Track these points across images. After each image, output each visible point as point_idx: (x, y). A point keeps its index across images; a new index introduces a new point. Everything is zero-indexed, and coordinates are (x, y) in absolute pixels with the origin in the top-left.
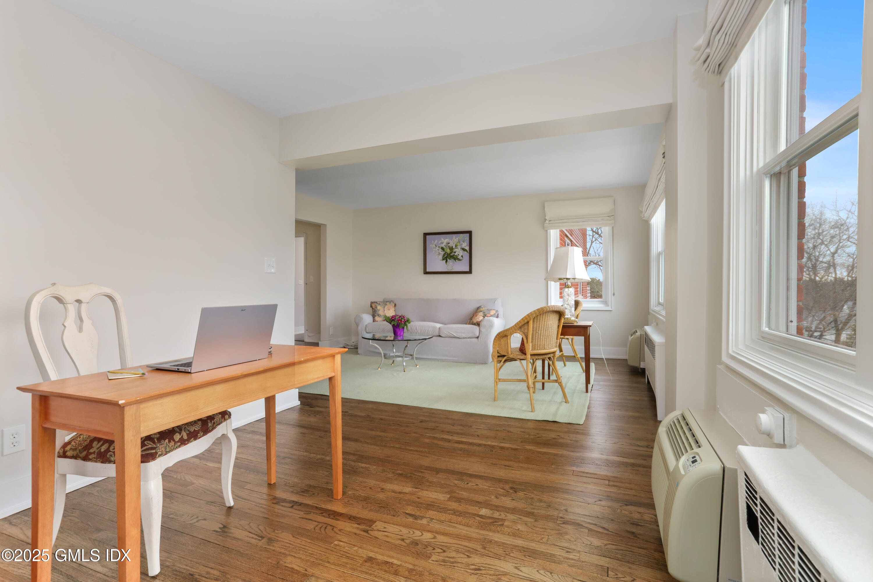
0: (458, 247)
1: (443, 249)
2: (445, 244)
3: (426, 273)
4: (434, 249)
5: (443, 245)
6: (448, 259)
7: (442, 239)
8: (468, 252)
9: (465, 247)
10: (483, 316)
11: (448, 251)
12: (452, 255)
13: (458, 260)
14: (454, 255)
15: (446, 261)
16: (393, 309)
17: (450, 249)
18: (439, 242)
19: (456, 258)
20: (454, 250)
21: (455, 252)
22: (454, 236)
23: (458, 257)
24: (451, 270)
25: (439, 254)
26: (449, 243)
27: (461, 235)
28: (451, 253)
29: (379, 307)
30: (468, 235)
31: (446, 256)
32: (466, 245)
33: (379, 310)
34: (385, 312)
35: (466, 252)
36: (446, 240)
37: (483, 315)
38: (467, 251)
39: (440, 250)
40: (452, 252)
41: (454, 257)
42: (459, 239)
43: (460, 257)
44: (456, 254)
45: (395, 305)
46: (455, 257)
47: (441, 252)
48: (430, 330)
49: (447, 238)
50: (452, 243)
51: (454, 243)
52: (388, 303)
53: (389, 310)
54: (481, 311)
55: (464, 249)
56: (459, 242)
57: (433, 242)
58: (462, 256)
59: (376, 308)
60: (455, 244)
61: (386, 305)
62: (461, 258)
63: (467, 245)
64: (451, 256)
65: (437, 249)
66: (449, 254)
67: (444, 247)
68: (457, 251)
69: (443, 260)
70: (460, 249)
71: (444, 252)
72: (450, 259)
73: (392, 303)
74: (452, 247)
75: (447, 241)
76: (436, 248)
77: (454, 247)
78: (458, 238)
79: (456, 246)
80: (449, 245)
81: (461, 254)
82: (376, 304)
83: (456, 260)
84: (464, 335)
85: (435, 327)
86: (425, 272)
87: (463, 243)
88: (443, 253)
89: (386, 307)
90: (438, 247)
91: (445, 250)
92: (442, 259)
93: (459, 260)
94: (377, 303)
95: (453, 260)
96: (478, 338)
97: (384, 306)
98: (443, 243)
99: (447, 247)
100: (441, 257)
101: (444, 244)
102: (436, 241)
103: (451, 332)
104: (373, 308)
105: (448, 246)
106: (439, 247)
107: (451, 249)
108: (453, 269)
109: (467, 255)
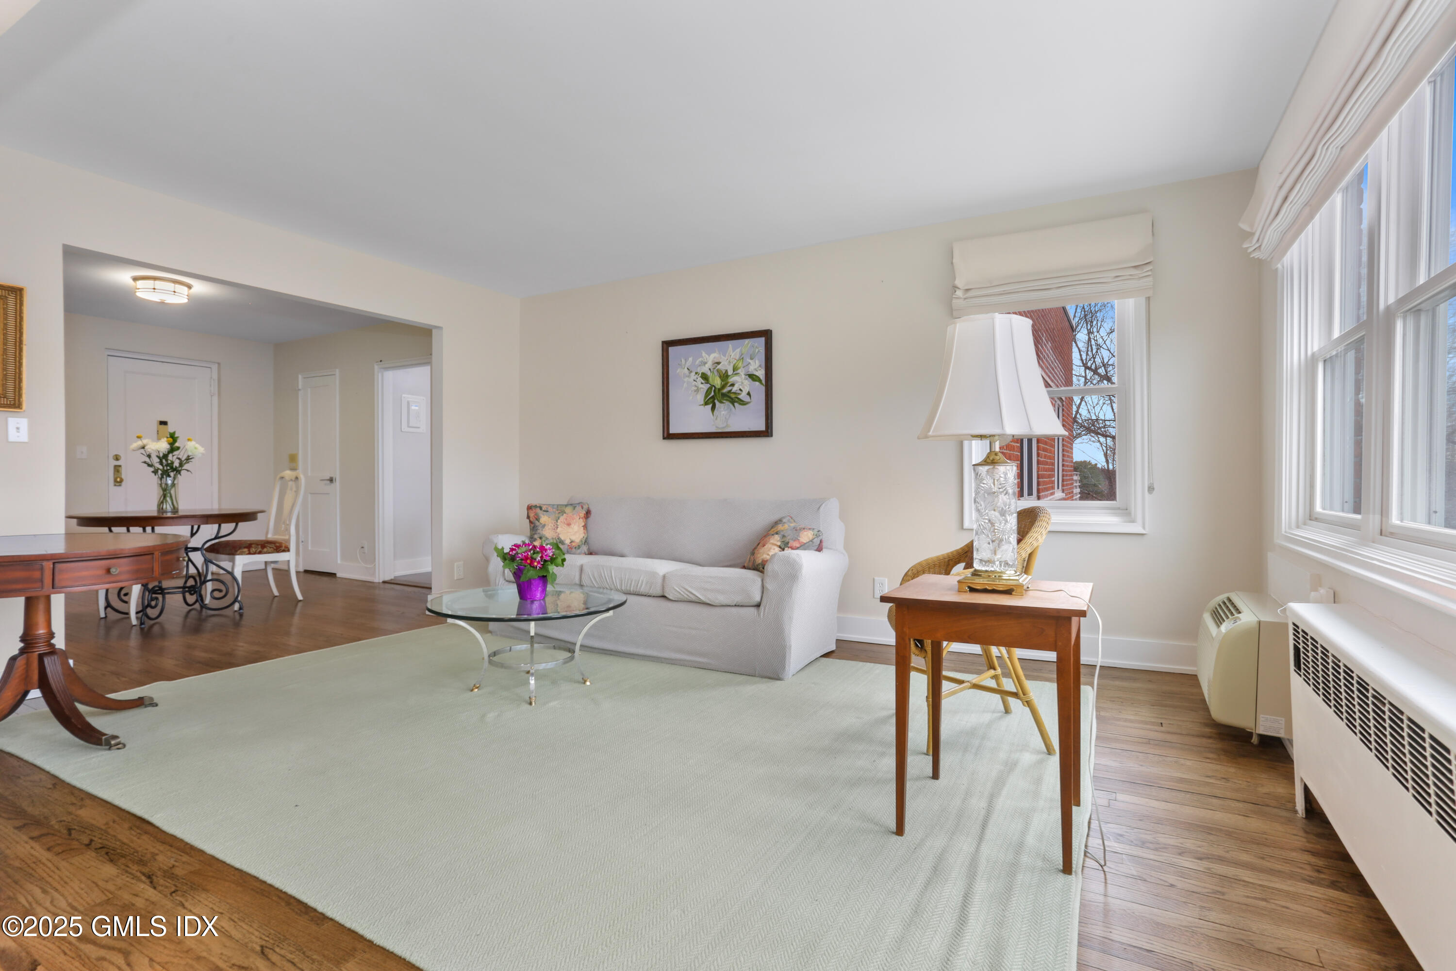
0: (739, 371)
1: (705, 377)
2: (709, 365)
3: (668, 436)
4: (686, 379)
5: (705, 369)
6: (716, 401)
7: (704, 354)
8: (764, 382)
9: (756, 370)
10: (780, 547)
11: (718, 382)
12: (725, 391)
13: (740, 404)
14: (730, 391)
15: (713, 408)
16: (582, 523)
17: (720, 377)
18: (697, 362)
19: (734, 399)
20: (731, 380)
21: (733, 385)
22: (730, 345)
23: (740, 397)
24: (724, 428)
25: (697, 390)
26: (718, 363)
27: (747, 341)
28: (723, 387)
29: (544, 519)
30: (762, 340)
31: (713, 394)
32: (757, 367)
33: (544, 526)
34: (559, 530)
35: (757, 383)
36: (713, 356)
37: (779, 544)
38: (760, 381)
39: (700, 380)
40: (727, 383)
41: (730, 397)
42: (741, 351)
43: (743, 396)
44: (735, 389)
45: (588, 513)
46: (733, 396)
47: (702, 386)
48: (642, 582)
49: (714, 352)
50: (726, 363)
51: (729, 362)
52: (568, 510)
53: (569, 525)
54: (777, 533)
55: (752, 377)
56: (742, 358)
57: (683, 361)
58: (749, 394)
59: (538, 519)
60: (732, 365)
61: (563, 512)
62: (747, 399)
63: (760, 366)
64: (724, 395)
65: (691, 380)
66: (719, 390)
67: (709, 373)
68: (737, 382)
69: (706, 404)
70: (743, 376)
71: (708, 386)
72: (721, 402)
73: (578, 508)
74: (726, 371)
75: (715, 358)
76: (689, 376)
77: (730, 372)
78: (738, 350)
79: (735, 369)
80: (719, 367)
81: (746, 390)
82: (538, 510)
83: (736, 404)
84: (721, 599)
85: (653, 574)
86: (665, 436)
87: (750, 361)
88: (705, 387)
89: (562, 518)
90: (693, 374)
91: (710, 379)
92: (702, 402)
93: (743, 403)
94: (541, 508)
95: (727, 403)
96: (758, 606)
97: (557, 515)
98: (706, 363)
99: (716, 373)
100: (700, 398)
101: (706, 365)
102: (691, 359)
103: (690, 589)
104: (531, 519)
105: (718, 371)
106: (696, 373)
107: (724, 376)
108: (727, 426)
109: (759, 390)
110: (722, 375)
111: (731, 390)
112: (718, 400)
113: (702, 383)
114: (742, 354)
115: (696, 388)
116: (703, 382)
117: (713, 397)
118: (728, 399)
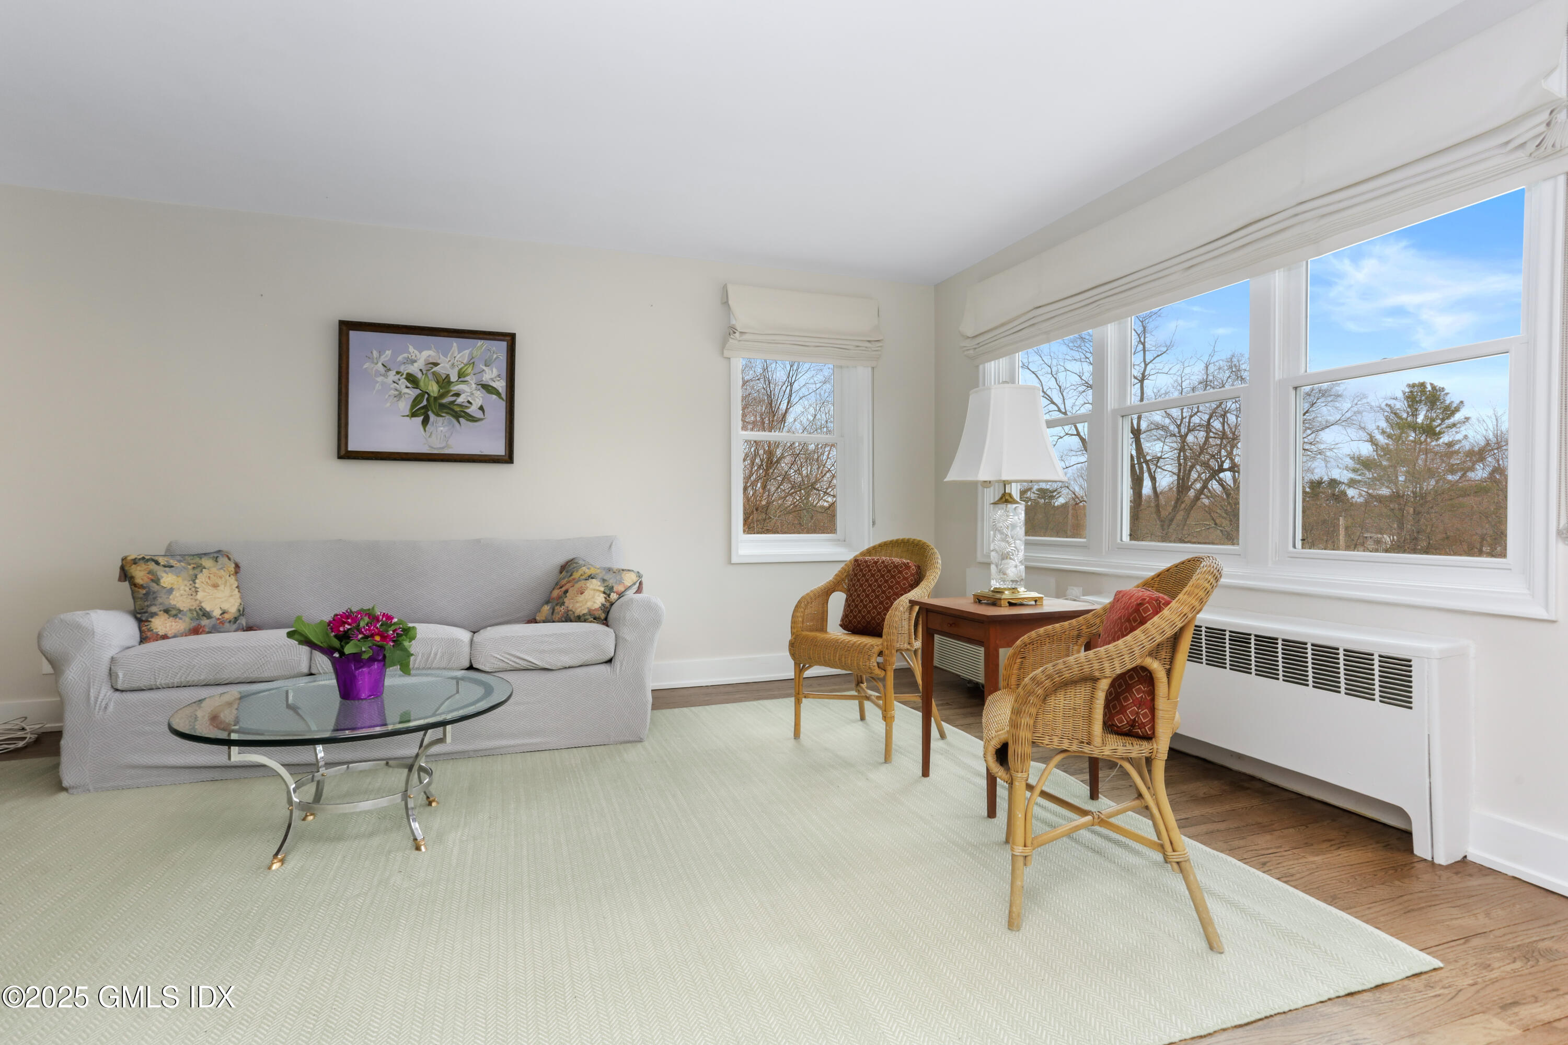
0: (468, 378)
1: (412, 380)
2: (420, 364)
3: (345, 454)
4: (380, 379)
5: (414, 369)
6: (430, 413)
7: (411, 349)
8: (504, 396)
9: (492, 380)
10: (604, 593)
11: (434, 389)
12: (445, 401)
13: (468, 420)
14: (453, 402)
15: (425, 422)
16: (233, 581)
17: (438, 382)
18: (400, 358)
19: (459, 413)
20: (455, 388)
21: (457, 395)
22: (455, 344)
23: (468, 411)
24: (443, 448)
25: (399, 396)
26: (436, 364)
27: (480, 343)
28: (442, 396)
29: (167, 579)
30: (503, 345)
31: (425, 403)
32: (494, 375)
33: (171, 591)
34: (200, 596)
35: (494, 397)
36: (426, 354)
37: (602, 589)
38: (498, 393)
39: (403, 382)
40: (449, 392)
41: (453, 410)
42: (471, 353)
43: (473, 410)
44: (460, 400)
45: (237, 566)
46: (457, 409)
47: (407, 391)
48: (436, 654)
49: (429, 349)
50: (448, 366)
51: (453, 365)
52: (207, 562)
53: (215, 586)
54: (591, 577)
55: (487, 388)
56: (472, 363)
57: (375, 354)
58: (481, 408)
59: (157, 581)
60: (456, 370)
61: (200, 568)
62: (479, 414)
63: (499, 376)
64: (442, 406)
65: (389, 380)
66: (435, 398)
67: (419, 375)
68: (464, 392)
69: (413, 415)
70: (474, 386)
71: (418, 392)
72: (438, 415)
73: (223, 560)
74: (448, 376)
75: (429, 356)
76: (385, 376)
77: (454, 378)
78: (467, 352)
79: (461, 374)
80: (435, 369)
81: (477, 403)
82: (152, 566)
83: (461, 419)
84: (567, 660)
85: (454, 642)
86: (343, 452)
87: (484, 368)
88: (413, 393)
89: (202, 578)
90: (393, 373)
91: (422, 384)
92: (408, 413)
93: (472, 419)
94: (157, 563)
95: (448, 417)
96: (610, 661)
97: (191, 572)
98: (415, 361)
99: (430, 376)
100: (404, 406)
101: (415, 364)
102: (388, 353)
103: (518, 654)
104: (139, 581)
105: (434, 374)
106: (398, 373)
107: (444, 383)
108: (447, 446)
109: (497, 408)
110: (441, 380)
111: (455, 401)
112: (433, 412)
113: (407, 387)
114: (473, 358)
115: (397, 393)
116: (409, 385)
117: (425, 408)
118: (451, 412)
